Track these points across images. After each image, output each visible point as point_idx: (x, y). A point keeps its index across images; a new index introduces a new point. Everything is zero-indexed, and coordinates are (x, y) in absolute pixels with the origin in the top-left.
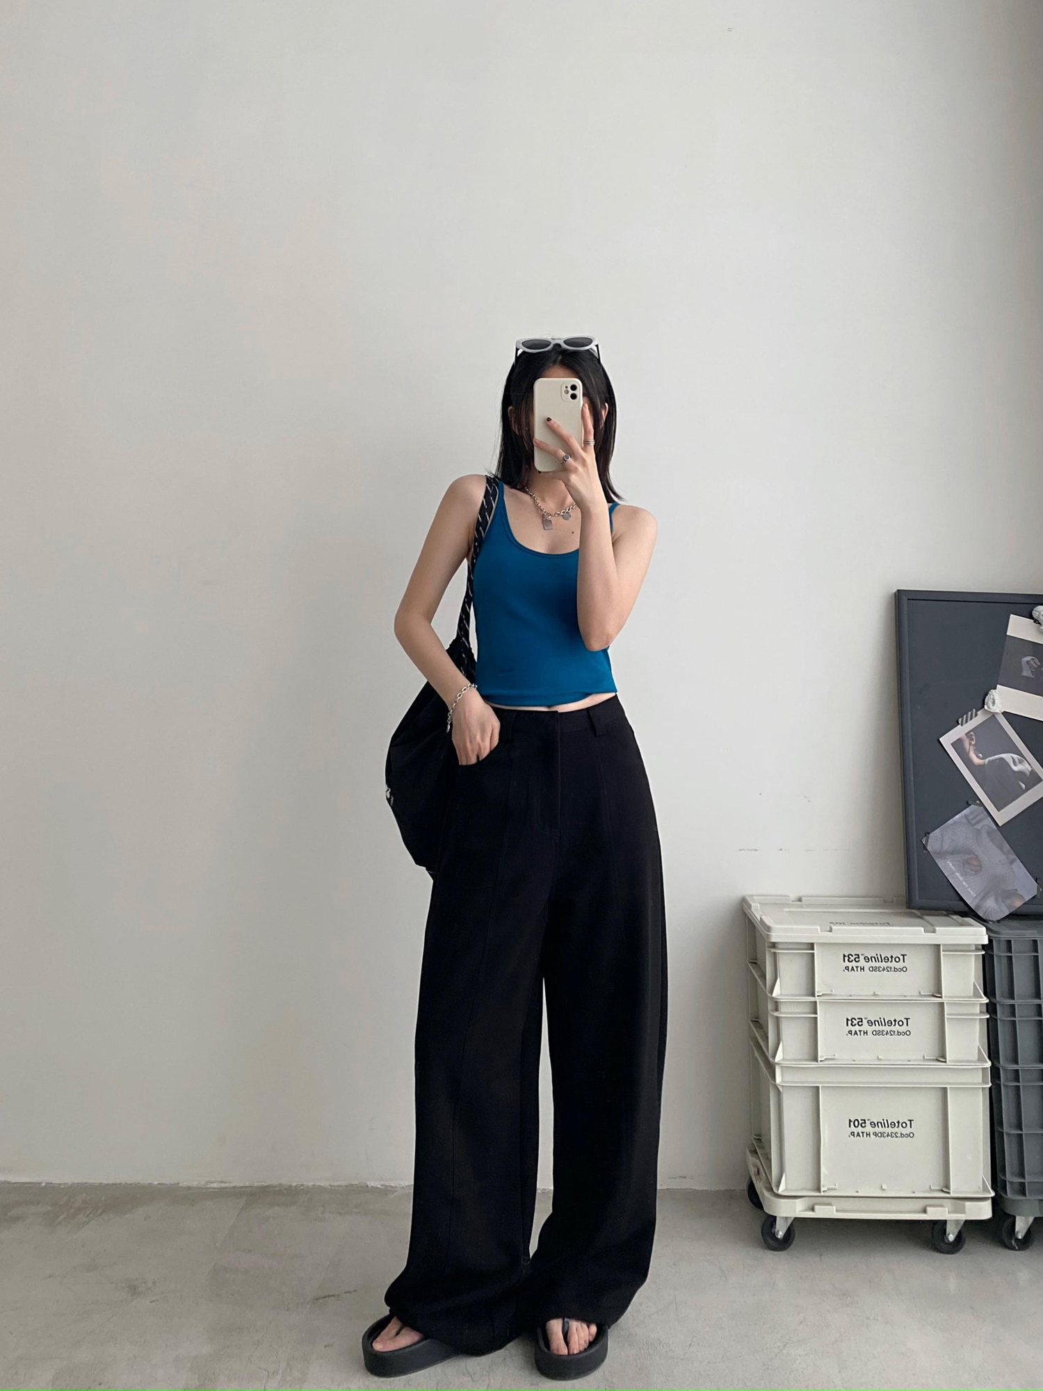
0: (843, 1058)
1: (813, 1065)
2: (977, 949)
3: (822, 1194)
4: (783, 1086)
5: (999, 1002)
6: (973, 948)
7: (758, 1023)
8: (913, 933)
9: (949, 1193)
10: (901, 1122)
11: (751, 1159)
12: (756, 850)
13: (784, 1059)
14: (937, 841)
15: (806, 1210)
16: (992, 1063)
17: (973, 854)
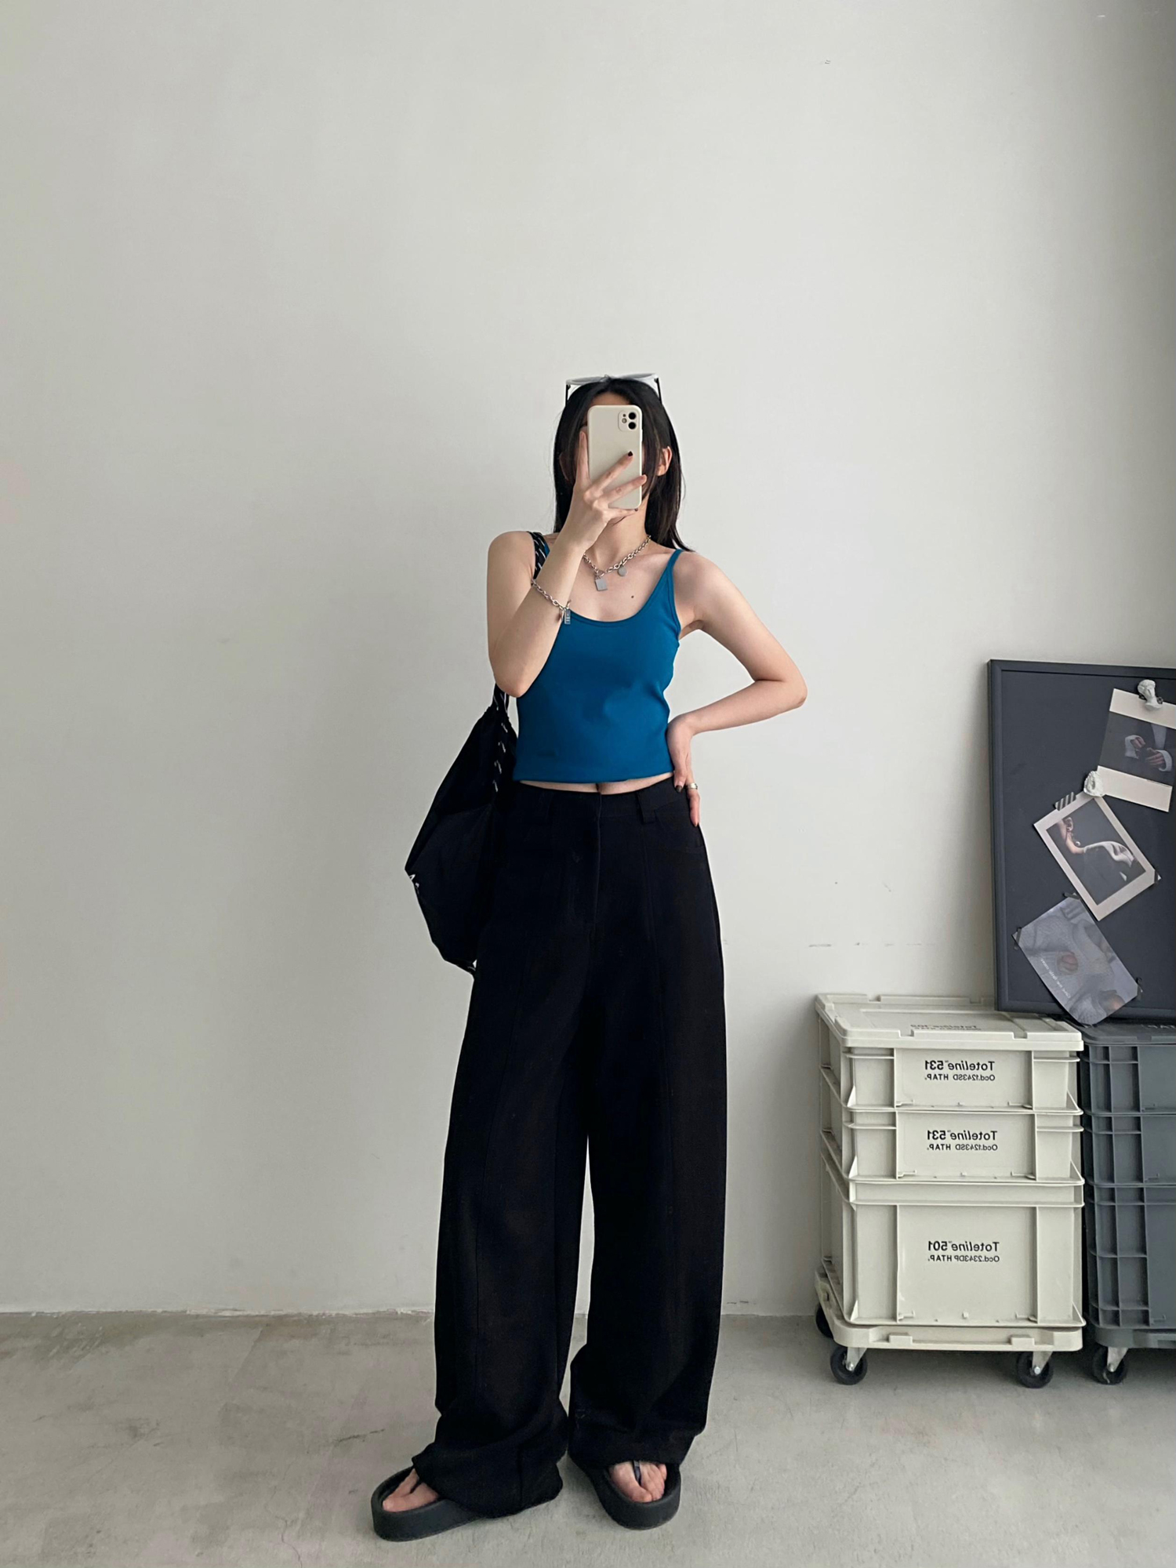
0: (923, 1175)
1: (891, 1181)
2: (1071, 1056)
3: (899, 1323)
4: (857, 1205)
5: (1094, 1114)
6: (1068, 1055)
7: (831, 1134)
8: (1001, 1038)
9: (1036, 1322)
10: (985, 1244)
11: (821, 1284)
12: (829, 945)
13: (859, 1175)
14: (1029, 936)
15: (880, 1340)
16: (1086, 1181)
17: (1068, 950)
